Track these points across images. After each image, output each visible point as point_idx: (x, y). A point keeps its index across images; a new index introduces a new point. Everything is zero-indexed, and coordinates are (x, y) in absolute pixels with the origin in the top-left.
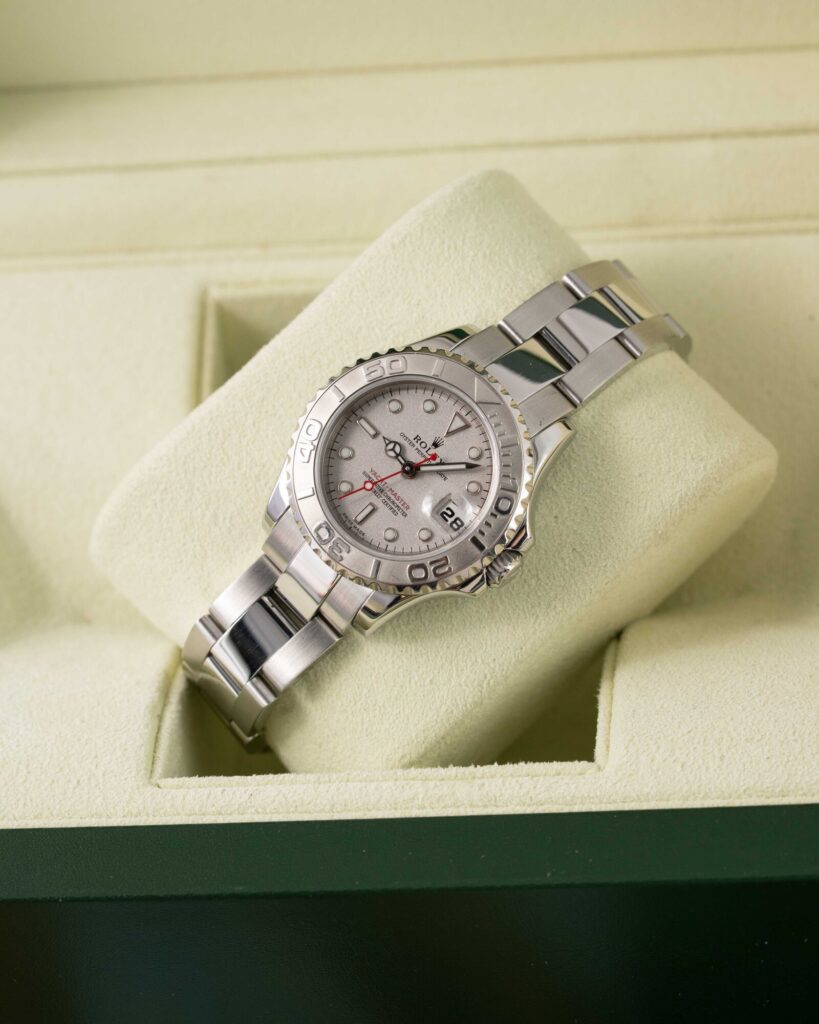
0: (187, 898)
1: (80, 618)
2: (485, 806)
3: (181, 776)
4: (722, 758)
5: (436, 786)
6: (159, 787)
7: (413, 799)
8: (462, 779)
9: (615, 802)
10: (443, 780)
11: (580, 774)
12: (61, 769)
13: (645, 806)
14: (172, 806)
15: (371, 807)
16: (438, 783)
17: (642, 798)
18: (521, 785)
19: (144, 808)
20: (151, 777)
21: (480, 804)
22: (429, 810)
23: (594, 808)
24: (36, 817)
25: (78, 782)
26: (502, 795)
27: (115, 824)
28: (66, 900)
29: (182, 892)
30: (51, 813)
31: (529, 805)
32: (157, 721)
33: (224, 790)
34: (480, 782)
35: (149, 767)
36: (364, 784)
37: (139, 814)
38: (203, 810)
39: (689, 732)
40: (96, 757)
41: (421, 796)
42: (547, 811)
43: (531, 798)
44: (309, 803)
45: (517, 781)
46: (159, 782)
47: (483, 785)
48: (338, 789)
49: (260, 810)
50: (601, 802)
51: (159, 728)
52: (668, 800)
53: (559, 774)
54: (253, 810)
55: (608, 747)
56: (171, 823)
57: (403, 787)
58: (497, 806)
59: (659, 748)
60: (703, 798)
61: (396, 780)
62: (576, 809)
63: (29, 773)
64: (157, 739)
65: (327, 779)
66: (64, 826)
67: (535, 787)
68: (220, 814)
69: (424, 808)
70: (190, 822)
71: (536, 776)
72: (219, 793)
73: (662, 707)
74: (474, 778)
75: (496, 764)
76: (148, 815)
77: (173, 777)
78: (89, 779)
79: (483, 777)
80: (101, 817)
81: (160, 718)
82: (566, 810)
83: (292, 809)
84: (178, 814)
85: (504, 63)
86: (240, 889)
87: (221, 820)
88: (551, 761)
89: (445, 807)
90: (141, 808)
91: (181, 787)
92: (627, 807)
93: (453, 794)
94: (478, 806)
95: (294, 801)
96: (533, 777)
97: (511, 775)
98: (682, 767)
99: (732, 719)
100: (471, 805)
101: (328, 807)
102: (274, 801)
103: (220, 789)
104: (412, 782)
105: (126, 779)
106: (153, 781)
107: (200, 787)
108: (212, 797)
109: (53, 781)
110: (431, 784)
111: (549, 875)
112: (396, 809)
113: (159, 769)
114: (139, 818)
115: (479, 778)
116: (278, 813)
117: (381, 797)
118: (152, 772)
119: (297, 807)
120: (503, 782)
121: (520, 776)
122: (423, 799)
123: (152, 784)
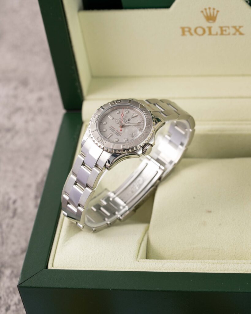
0: (144, 291)
2: (224, 271)
3: (145, 259)
5: (212, 265)
6: (139, 261)
7: (205, 268)
10: (214, 263)
12: (113, 255)
14: (142, 267)
15: (194, 269)
16: (212, 264)
18: (234, 266)
19: (135, 267)
20: (137, 259)
22: (209, 271)
24: (106, 268)
25: (118, 259)
26: (229, 268)
27: (127, 271)
28: (112, 289)
29: (143, 289)
30: (110, 267)
31: (236, 271)
32: (139, 245)
33: (156, 263)
34: (224, 264)
35: (137, 256)
36: (193, 263)
37: (133, 268)
38: (150, 268)
40: (123, 253)
41: (207, 267)
42: (241, 273)
43: (237, 269)
44: (178, 268)
47: (224, 265)
48: (186, 264)
49: (165, 269)
51: (140, 247)
53: (245, 263)
54: (163, 269)
56: (141, 271)
57: (203, 265)
58: (227, 271)
61: (202, 263)
62: (248, 272)
63: (105, 256)
64: (139, 249)
65: (183, 262)
66: (113, 270)
67: (238, 266)
68: (154, 269)
69: (208, 270)
70: (146, 271)
71: (239, 263)
72: (154, 264)
74: (222, 263)
75: (228, 260)
76: (135, 268)
77: (142, 259)
78: (120, 258)
79: (224, 263)
80: (123, 268)
81: (141, 244)
83: (173, 269)
84: (143, 269)
86: (158, 289)
87: (154, 271)
89: (214, 270)
90: (134, 267)
91: (145, 262)
93: (216, 267)
94: (222, 271)
96: (238, 264)
97: (232, 263)
100: (221, 270)
101: (183, 269)
102: (169, 267)
104: (205, 264)
105: (130, 259)
106: (137, 260)
107: (149, 262)
109: (111, 259)
110: (211, 264)
111: (240, 289)
113: (139, 257)
114: (133, 269)
115: (223, 263)
116: (170, 270)
117: (197, 267)
118: (137, 258)
119: (175, 268)
120: (230, 265)
121: (234, 263)
122: (208, 268)
123: (137, 261)
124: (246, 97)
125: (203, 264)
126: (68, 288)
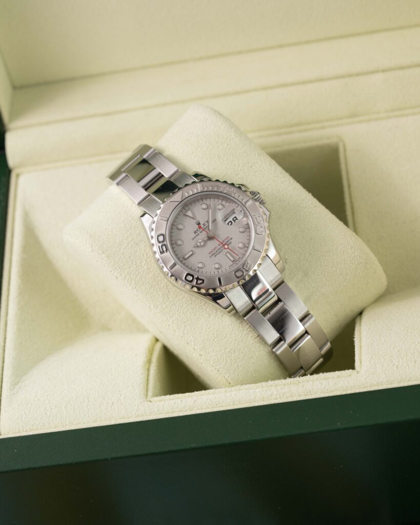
0: (169, 452)
1: (106, 328)
2: (306, 395)
3: (160, 396)
4: (415, 362)
5: (282, 388)
6: (151, 402)
7: (271, 395)
8: (293, 384)
9: (366, 387)
10: (284, 385)
11: (349, 376)
12: (104, 398)
13: (381, 388)
14: (158, 410)
15: (251, 401)
16: (283, 387)
17: (379, 384)
18: (322, 384)
19: (145, 412)
21: (303, 394)
22: (279, 400)
23: (357, 391)
24: (94, 422)
25: (113, 403)
26: (313, 390)
27: (132, 421)
28: (112, 459)
29: (166, 449)
30: (101, 419)
31: (326, 393)
32: (146, 371)
33: (182, 400)
34: (302, 384)
35: (145, 393)
36: (247, 391)
37: (143, 415)
38: (173, 410)
39: (399, 351)
40: (120, 391)
41: (275, 393)
42: (335, 395)
43: (327, 390)
44: (223, 402)
45: (320, 382)
46: (151, 399)
47: (304, 385)
48: (235, 394)
49: (200, 408)
50: (360, 388)
51: (148, 375)
52: (391, 384)
53: (339, 377)
54: (196, 408)
55: (361, 362)
56: (158, 418)
57: (266, 390)
58: (311, 395)
59: (385, 360)
60: (408, 381)
61: (263, 387)
62: (349, 392)
63: (89, 401)
64: (148, 380)
65: (230, 390)
66: (108, 424)
67: (328, 384)
68: (181, 411)
69: (277, 399)
71: (328, 379)
72: (180, 402)
73: (385, 341)
74: (299, 383)
75: (309, 375)
76: (147, 415)
77: (157, 396)
78: (118, 401)
79: (303, 382)
80: (125, 418)
81: (148, 370)
82: (344, 393)
83: (215, 406)
84: (161, 413)
85: (281, 46)
86: (193, 445)
87: (181, 414)
88: (335, 371)
89: (287, 397)
90: (143, 412)
91: (161, 401)
92: (372, 389)
93: (290, 391)
95: (215, 402)
97: (317, 380)
98: (397, 367)
99: (418, 343)
100: (299, 396)
101: (232, 403)
102: (205, 403)
103: (180, 400)
104: (270, 388)
105: (135, 400)
106: (148, 399)
107: (170, 400)
108: (176, 404)
109: (100, 404)
110: (279, 388)
111: (339, 424)
112: (264, 401)
113: (150, 394)
114: (143, 417)
116: (208, 408)
117: (256, 396)
118: (147, 395)
119: (217, 404)
120: (313, 383)
121: (321, 379)
122: (276, 395)
123: (147, 401)
124: (293, 84)
125: (266, 388)
126: (34, 468)
